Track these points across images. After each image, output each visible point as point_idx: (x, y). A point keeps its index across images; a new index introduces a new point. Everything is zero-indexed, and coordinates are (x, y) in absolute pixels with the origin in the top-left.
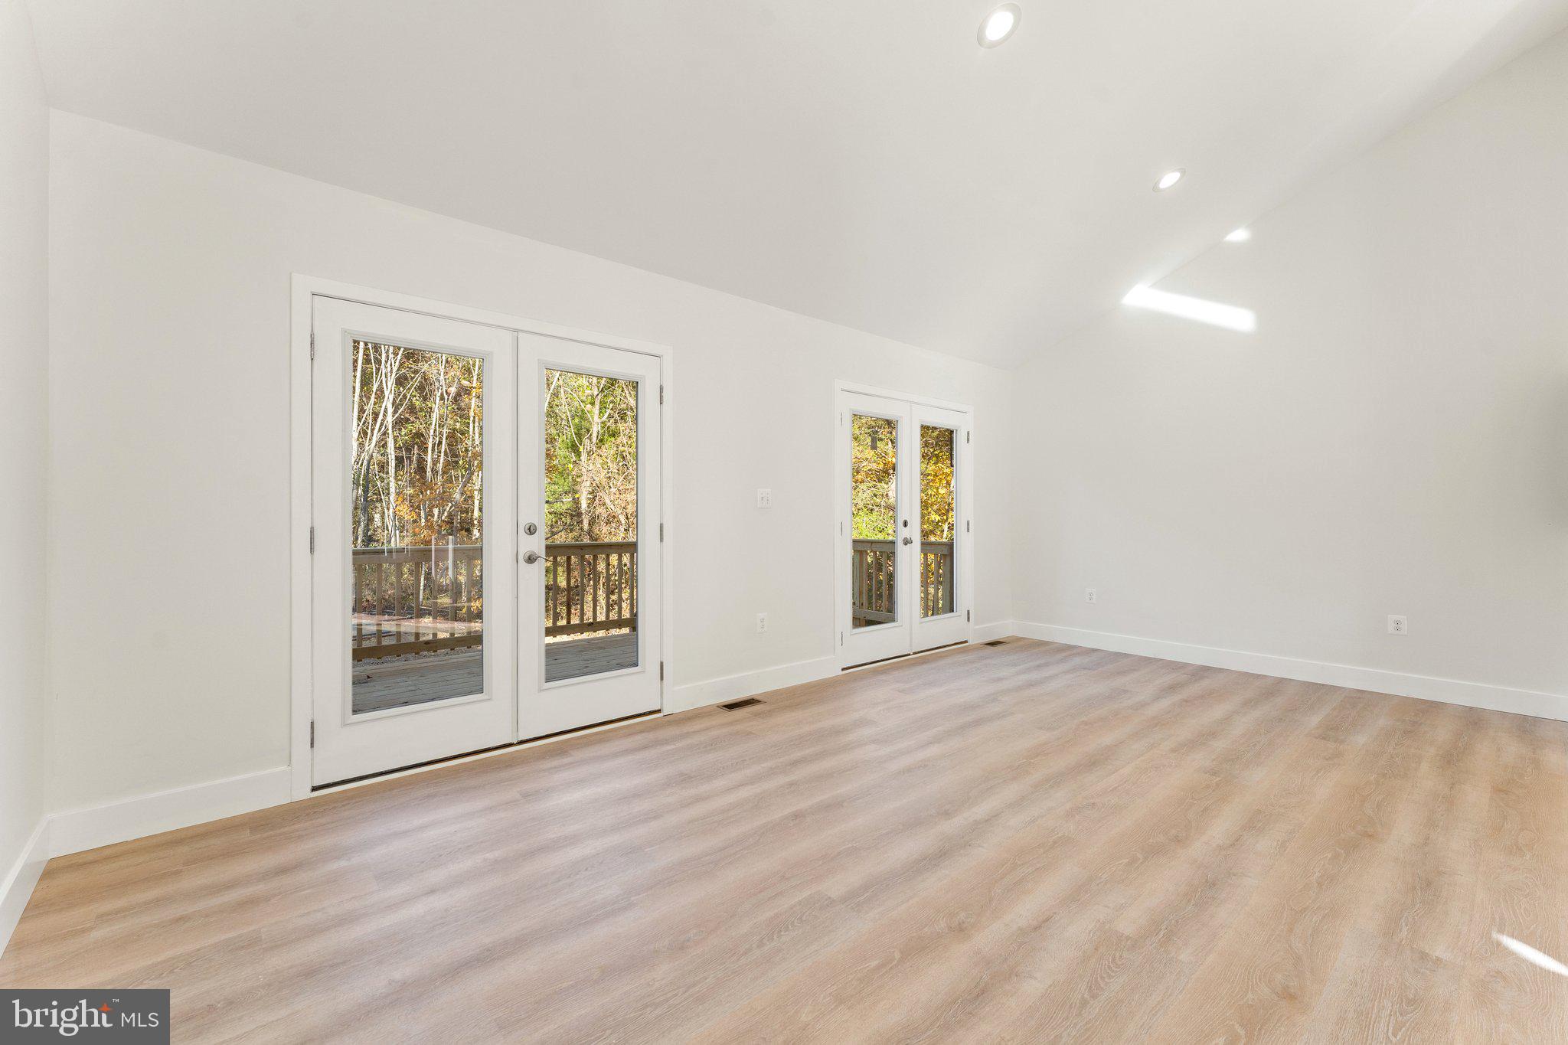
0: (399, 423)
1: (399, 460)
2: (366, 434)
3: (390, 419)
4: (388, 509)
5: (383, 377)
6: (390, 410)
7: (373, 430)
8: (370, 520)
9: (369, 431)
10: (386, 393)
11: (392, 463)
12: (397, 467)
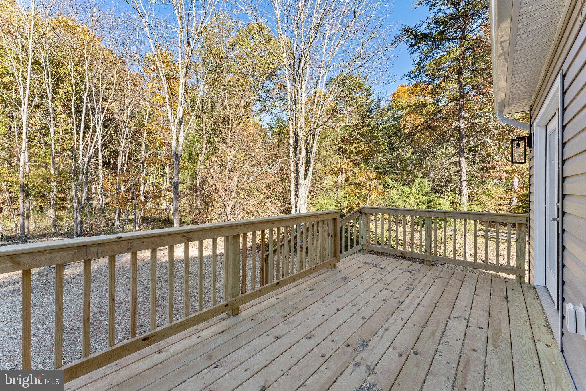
0: (104, 145)
1: (105, 163)
2: (87, 149)
3: (100, 142)
4: (99, 185)
5: (96, 121)
6: (100, 138)
7: (90, 148)
8: (89, 190)
9: (89, 148)
10: (98, 129)
11: (101, 164)
12: (103, 166)
